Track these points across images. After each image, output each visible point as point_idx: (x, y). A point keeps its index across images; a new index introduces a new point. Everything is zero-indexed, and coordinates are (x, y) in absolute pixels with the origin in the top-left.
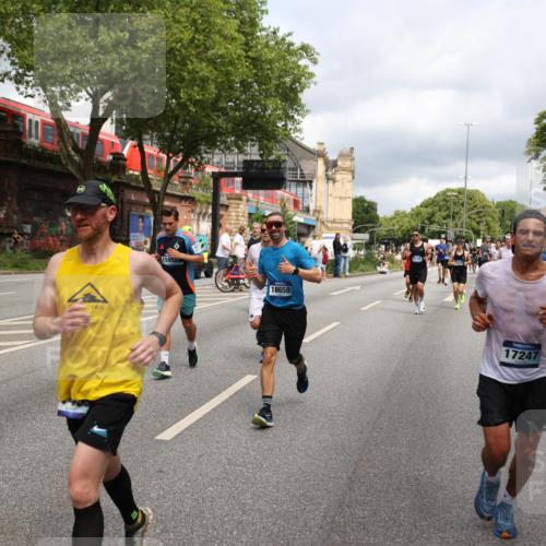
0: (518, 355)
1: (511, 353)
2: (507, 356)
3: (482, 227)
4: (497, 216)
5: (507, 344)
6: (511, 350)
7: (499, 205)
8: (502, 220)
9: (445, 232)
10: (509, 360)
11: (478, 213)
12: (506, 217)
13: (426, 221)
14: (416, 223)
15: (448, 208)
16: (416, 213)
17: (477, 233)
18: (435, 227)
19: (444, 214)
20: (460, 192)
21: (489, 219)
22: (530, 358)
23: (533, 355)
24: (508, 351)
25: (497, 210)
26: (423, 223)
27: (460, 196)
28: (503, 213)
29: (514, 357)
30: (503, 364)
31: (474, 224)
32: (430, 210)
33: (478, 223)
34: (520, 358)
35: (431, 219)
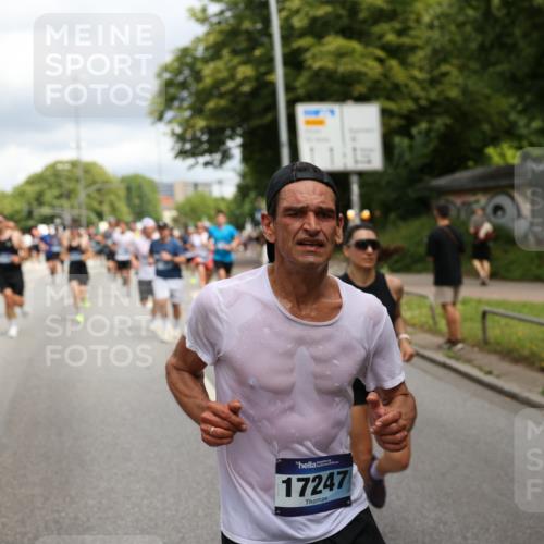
0: (311, 486)
1: (297, 486)
2: (289, 494)
3: (106, 208)
4: (122, 193)
5: (285, 466)
6: (294, 478)
7: (123, 180)
8: (129, 199)
9: (60, 217)
10: (295, 501)
11: (99, 191)
12: (134, 193)
13: (35, 204)
14: (21, 206)
15: (60, 186)
16: (19, 193)
17: (100, 216)
18: (46, 211)
19: (56, 192)
20: (74, 164)
21: (113, 197)
22: (331, 487)
23: (337, 479)
24: (288, 483)
25: (123, 186)
26: (30, 204)
27: (75, 170)
28: (129, 189)
29: (302, 494)
30: (282, 512)
31: (95, 205)
32: (36, 188)
33: (101, 203)
34: (315, 492)
35: (39, 200)
